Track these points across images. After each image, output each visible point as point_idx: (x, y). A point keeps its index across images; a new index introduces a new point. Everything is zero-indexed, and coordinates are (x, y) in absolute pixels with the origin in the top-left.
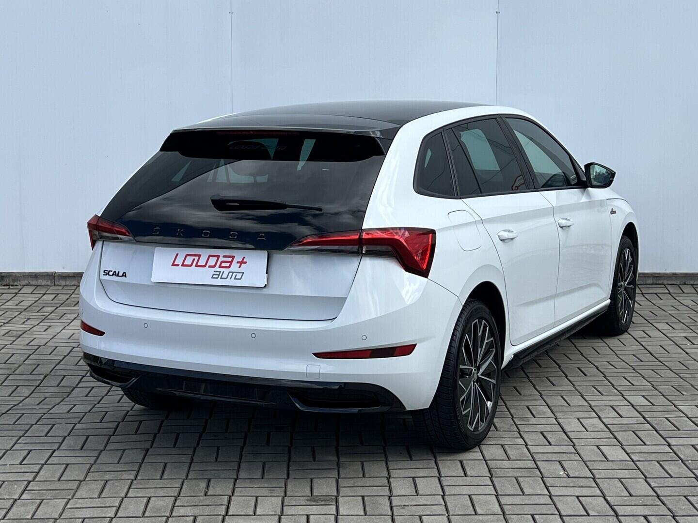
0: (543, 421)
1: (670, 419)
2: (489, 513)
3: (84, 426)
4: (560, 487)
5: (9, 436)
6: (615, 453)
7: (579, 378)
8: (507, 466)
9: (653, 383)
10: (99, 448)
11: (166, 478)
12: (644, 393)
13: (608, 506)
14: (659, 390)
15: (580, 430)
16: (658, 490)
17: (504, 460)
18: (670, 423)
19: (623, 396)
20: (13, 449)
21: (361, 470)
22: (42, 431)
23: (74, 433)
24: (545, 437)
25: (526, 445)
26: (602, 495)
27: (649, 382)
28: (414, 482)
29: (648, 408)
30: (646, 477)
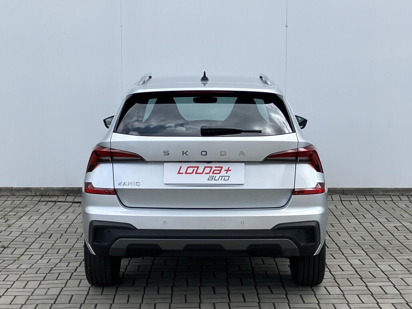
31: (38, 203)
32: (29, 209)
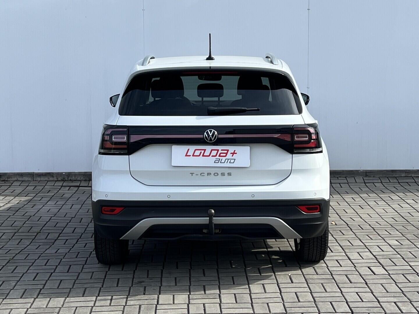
0: (337, 254)
1: (411, 252)
2: (307, 301)
3: (67, 260)
4: (347, 288)
5: (24, 266)
6: (379, 270)
7: (359, 231)
8: (316, 278)
9: (402, 233)
10: (78, 272)
11: (120, 286)
12: (397, 239)
13: (374, 297)
14: (406, 237)
15: (359, 258)
16: (403, 289)
17: (314, 275)
18: (411, 254)
19: (384, 240)
20: (27, 272)
21: (232, 281)
22: (42, 263)
23: (61, 263)
24: (338, 263)
25: (327, 267)
26: (371, 292)
27: (400, 233)
28: (263, 286)
29: (399, 247)
30: (396, 283)
31: (61, 188)
32: (53, 194)
